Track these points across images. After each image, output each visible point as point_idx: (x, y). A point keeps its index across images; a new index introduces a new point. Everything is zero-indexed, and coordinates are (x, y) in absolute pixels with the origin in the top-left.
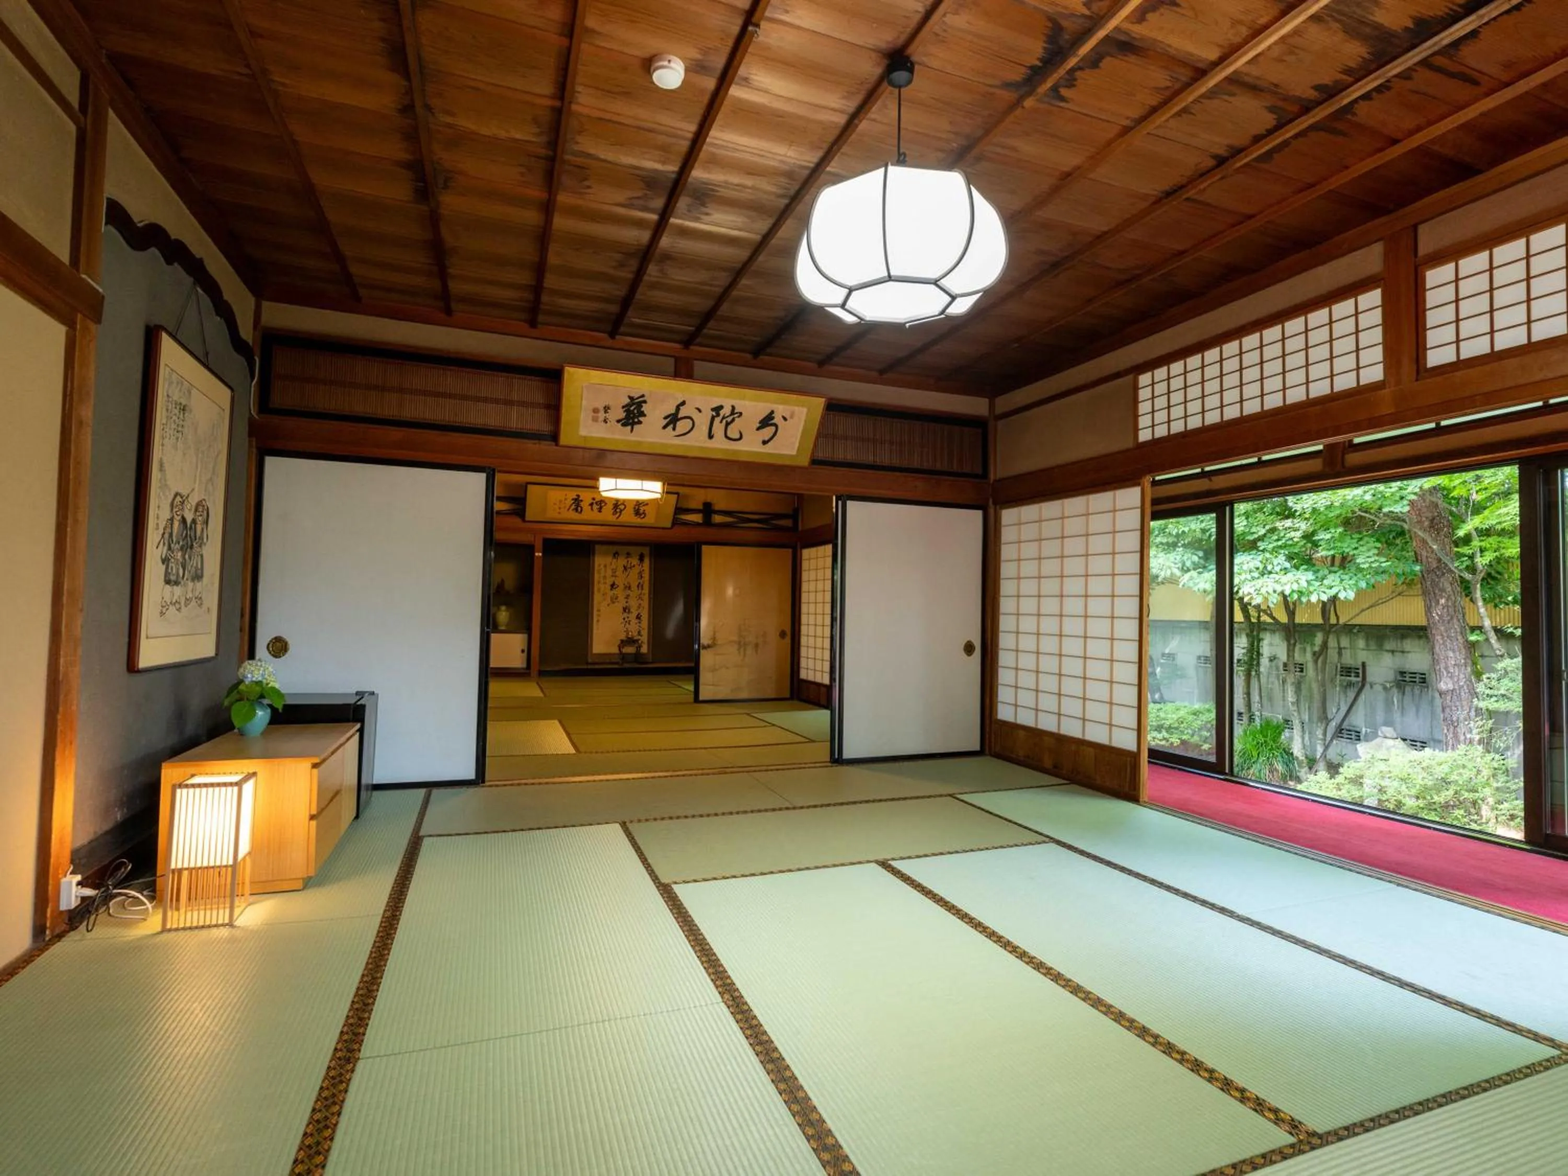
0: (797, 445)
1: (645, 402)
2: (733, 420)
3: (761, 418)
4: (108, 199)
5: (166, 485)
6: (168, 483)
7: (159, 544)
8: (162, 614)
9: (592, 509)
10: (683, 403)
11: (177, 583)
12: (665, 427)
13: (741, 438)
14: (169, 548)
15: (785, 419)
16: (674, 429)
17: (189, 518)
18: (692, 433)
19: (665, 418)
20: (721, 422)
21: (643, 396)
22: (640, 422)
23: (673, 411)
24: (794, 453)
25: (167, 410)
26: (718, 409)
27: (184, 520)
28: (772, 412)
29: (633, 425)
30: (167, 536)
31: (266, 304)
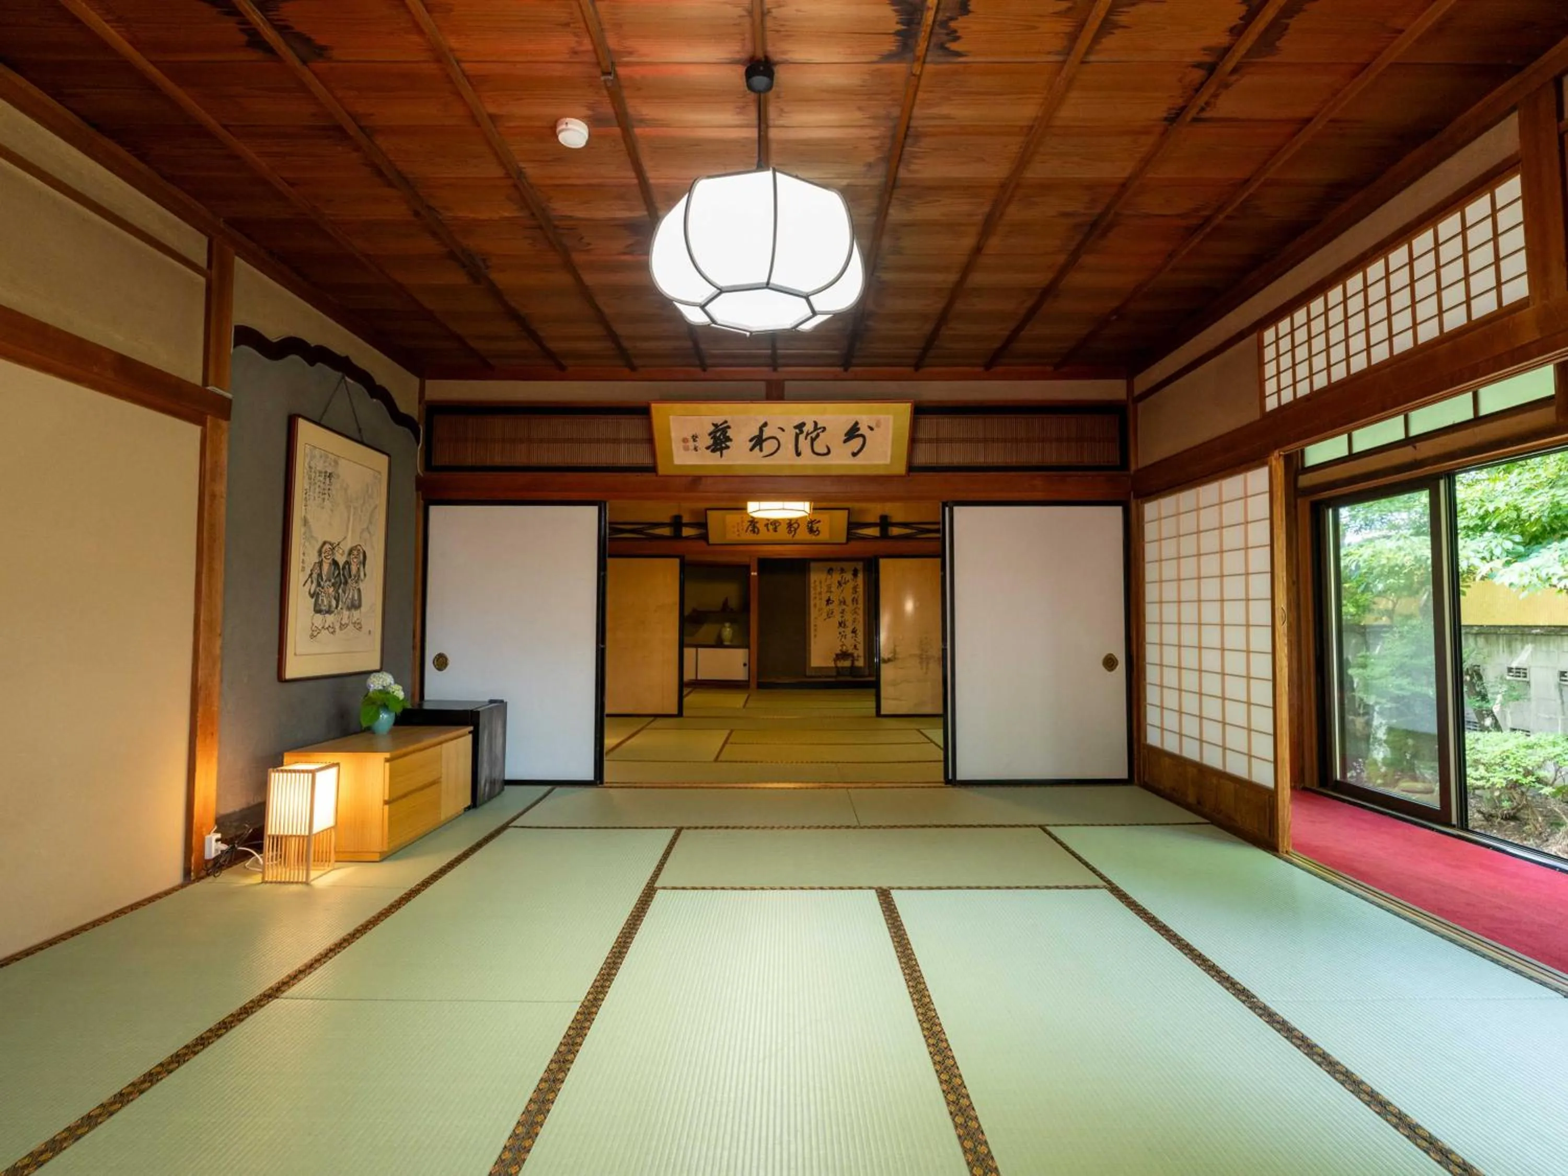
0: (889, 453)
1: (729, 427)
2: (818, 435)
3: (845, 431)
4: (237, 328)
5: (312, 537)
6: (315, 535)
7: (306, 582)
8: (312, 636)
9: (768, 530)
10: (765, 424)
11: (329, 612)
12: (751, 450)
13: (829, 452)
14: (319, 585)
15: (871, 429)
16: (761, 450)
17: (341, 560)
18: (779, 451)
19: (751, 440)
20: (806, 438)
21: (726, 422)
22: (728, 447)
23: (757, 433)
24: (888, 461)
25: (310, 478)
26: (800, 427)
27: (335, 563)
28: (857, 423)
29: (721, 450)
30: (315, 576)
31: (429, 383)
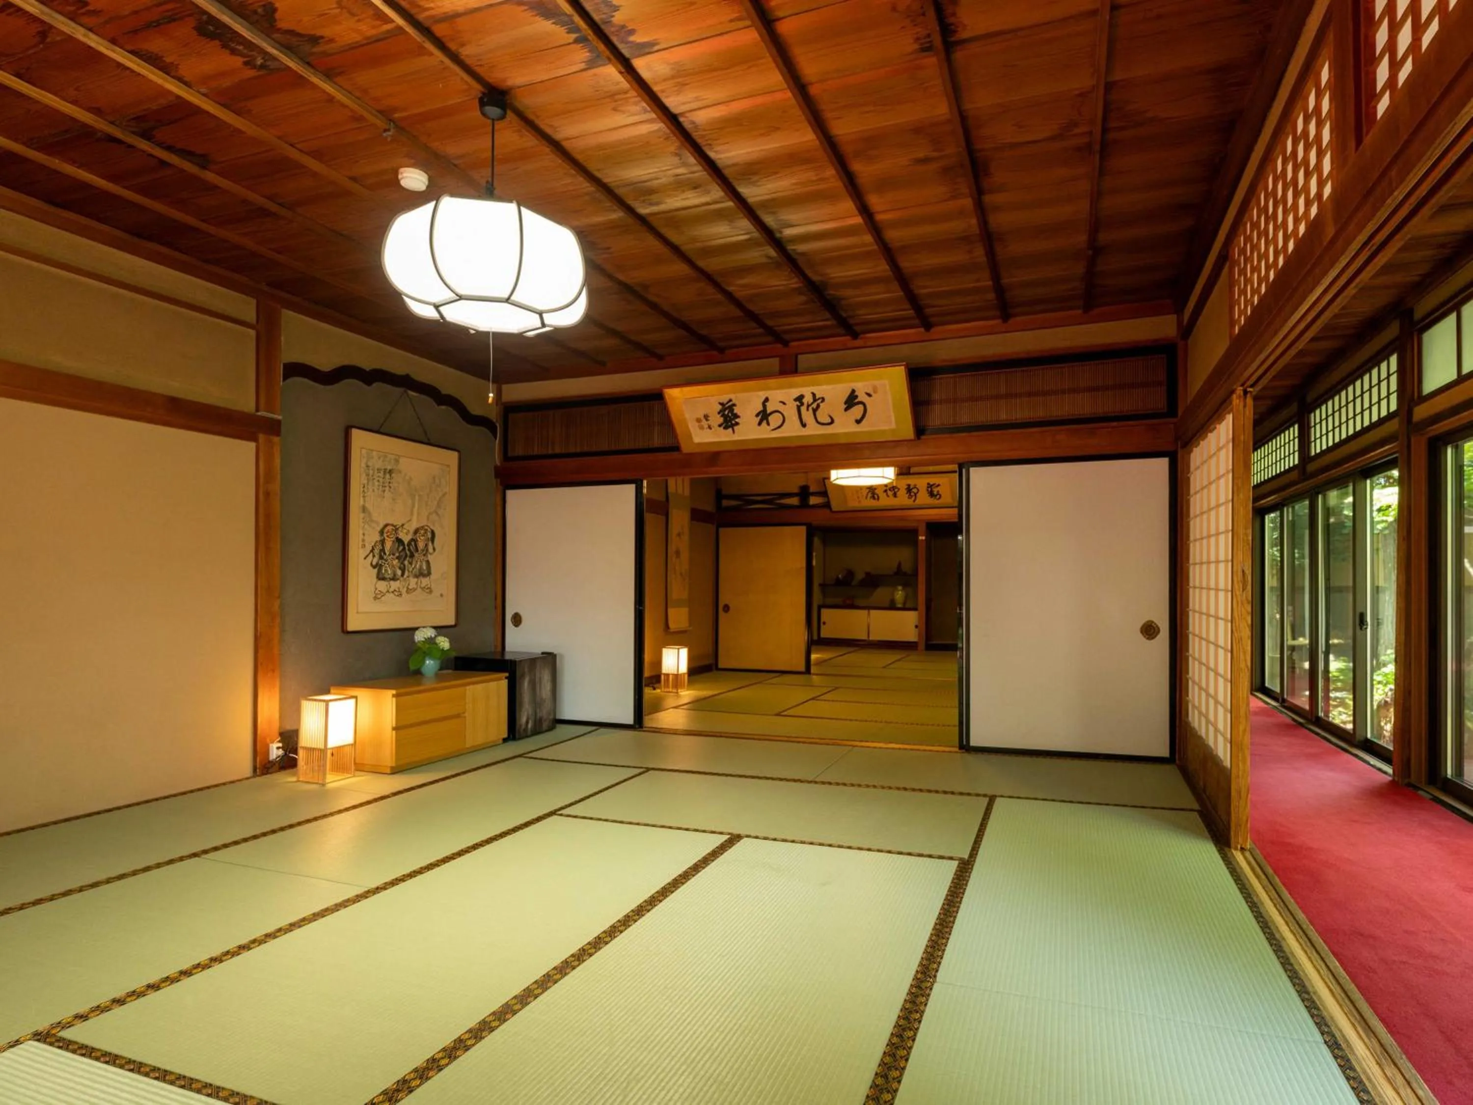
0: (893, 419)
1: (734, 405)
2: (818, 406)
3: (844, 401)
4: (285, 365)
5: (372, 521)
6: (375, 519)
7: (367, 556)
8: (375, 598)
10: (767, 400)
11: (394, 579)
12: (760, 424)
13: (832, 422)
14: (381, 558)
15: (869, 395)
16: (768, 424)
17: (406, 539)
18: (785, 424)
19: (757, 415)
20: (808, 410)
21: (730, 400)
22: (737, 424)
23: (761, 408)
24: (893, 426)
25: (368, 475)
26: (800, 399)
27: (399, 541)
28: (853, 391)
29: (732, 426)
31: (507, 387)
